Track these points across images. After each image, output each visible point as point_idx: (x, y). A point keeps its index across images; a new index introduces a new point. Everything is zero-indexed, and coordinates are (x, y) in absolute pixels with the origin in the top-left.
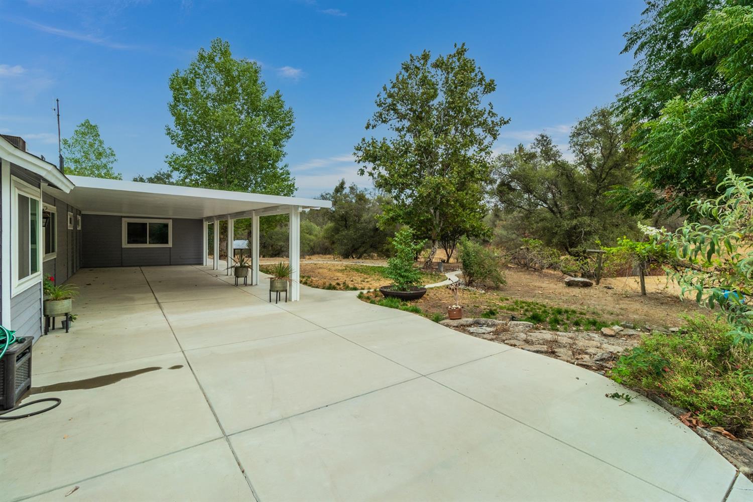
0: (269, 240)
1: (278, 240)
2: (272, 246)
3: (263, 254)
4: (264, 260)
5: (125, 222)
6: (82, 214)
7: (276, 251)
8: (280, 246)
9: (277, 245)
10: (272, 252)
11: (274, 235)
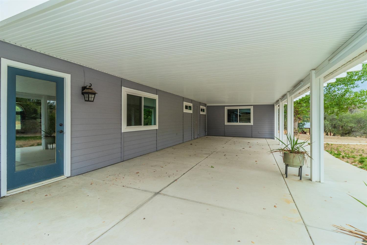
0: (339, 122)
1: (348, 122)
2: (342, 127)
3: (334, 132)
4: (334, 138)
5: (226, 109)
6: (207, 106)
7: (346, 131)
8: (350, 127)
9: (347, 126)
10: (341, 131)
11: (344, 119)
